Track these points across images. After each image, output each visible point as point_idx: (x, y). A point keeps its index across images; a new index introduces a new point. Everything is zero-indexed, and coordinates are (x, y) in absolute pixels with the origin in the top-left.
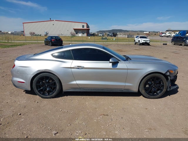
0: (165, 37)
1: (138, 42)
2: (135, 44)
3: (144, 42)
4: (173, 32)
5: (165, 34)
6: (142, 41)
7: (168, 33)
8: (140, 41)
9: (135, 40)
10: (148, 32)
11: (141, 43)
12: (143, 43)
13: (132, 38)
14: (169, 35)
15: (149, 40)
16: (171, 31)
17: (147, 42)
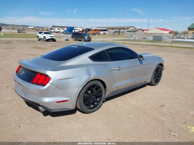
0: (55, 32)
1: (43, 38)
2: (39, 40)
3: (51, 38)
4: (61, 28)
5: (54, 29)
6: (48, 37)
7: (56, 29)
8: (46, 37)
9: (38, 36)
10: (33, 27)
11: (47, 40)
12: (49, 39)
13: (24, 33)
14: (58, 30)
15: (55, 36)
16: (59, 27)
17: (54, 38)
